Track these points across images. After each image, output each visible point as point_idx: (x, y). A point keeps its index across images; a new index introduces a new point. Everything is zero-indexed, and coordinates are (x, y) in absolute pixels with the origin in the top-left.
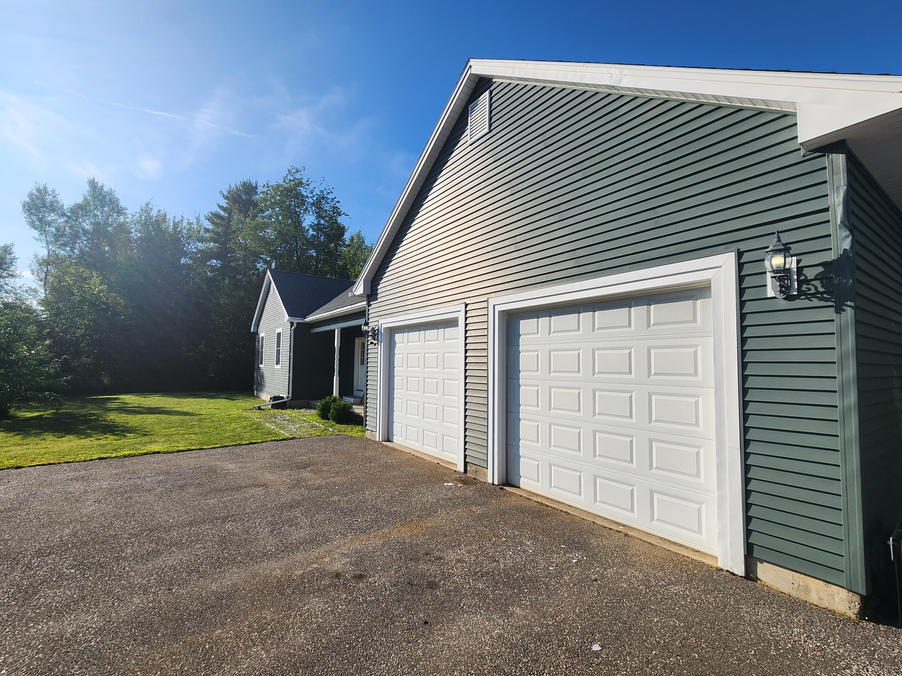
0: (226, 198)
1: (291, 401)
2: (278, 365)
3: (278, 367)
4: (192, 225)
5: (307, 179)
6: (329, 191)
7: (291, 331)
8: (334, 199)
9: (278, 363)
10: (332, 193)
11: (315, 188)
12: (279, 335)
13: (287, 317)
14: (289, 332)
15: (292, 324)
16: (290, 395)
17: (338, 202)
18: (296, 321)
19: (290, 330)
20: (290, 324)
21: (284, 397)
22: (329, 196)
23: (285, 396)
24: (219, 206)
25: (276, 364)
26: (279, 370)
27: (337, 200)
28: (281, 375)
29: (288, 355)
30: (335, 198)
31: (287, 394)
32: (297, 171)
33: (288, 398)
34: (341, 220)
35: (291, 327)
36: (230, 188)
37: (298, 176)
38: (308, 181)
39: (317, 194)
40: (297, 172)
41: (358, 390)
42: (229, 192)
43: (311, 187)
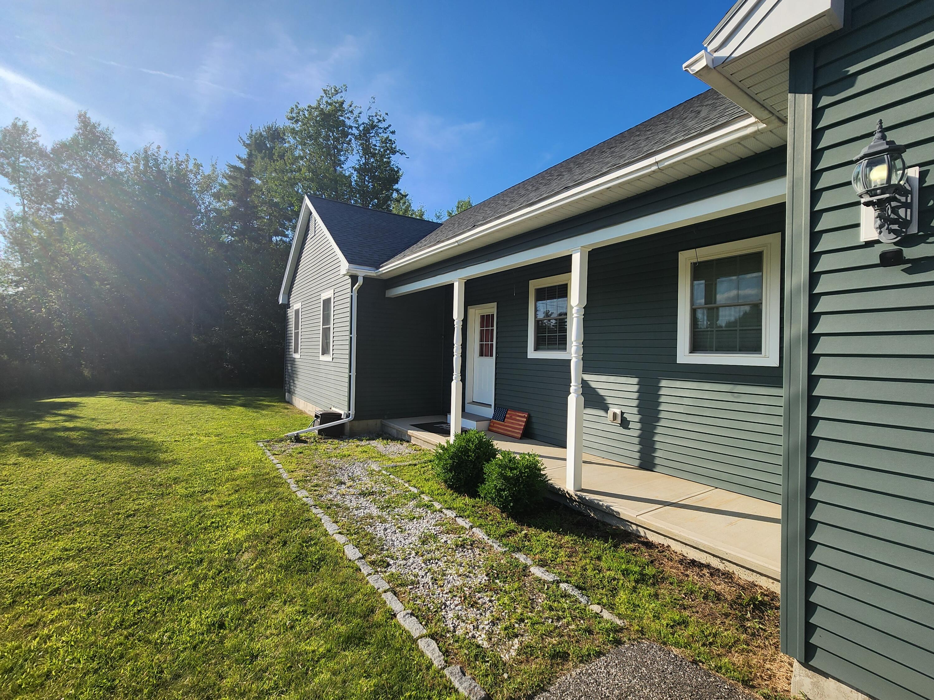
0: (247, 146)
1: (354, 422)
2: (325, 355)
3: (327, 358)
4: (201, 168)
5: (349, 103)
6: (381, 119)
7: (352, 292)
8: (388, 128)
9: (325, 351)
10: (384, 121)
11: (360, 113)
12: (327, 302)
13: (344, 266)
14: (349, 295)
15: (354, 279)
16: (352, 412)
17: (393, 133)
18: (363, 272)
19: (349, 290)
20: (350, 281)
21: (341, 415)
22: (381, 125)
23: (342, 412)
24: (239, 158)
25: (323, 354)
26: (326, 364)
27: (391, 129)
28: (333, 373)
29: (348, 338)
30: (390, 126)
31: (346, 408)
32: (337, 92)
33: (348, 416)
34: (396, 160)
35: (353, 286)
36: (252, 131)
37: (338, 98)
38: (351, 106)
39: (363, 124)
40: (337, 94)
41: (474, 403)
42: (251, 136)
43: (356, 113)
